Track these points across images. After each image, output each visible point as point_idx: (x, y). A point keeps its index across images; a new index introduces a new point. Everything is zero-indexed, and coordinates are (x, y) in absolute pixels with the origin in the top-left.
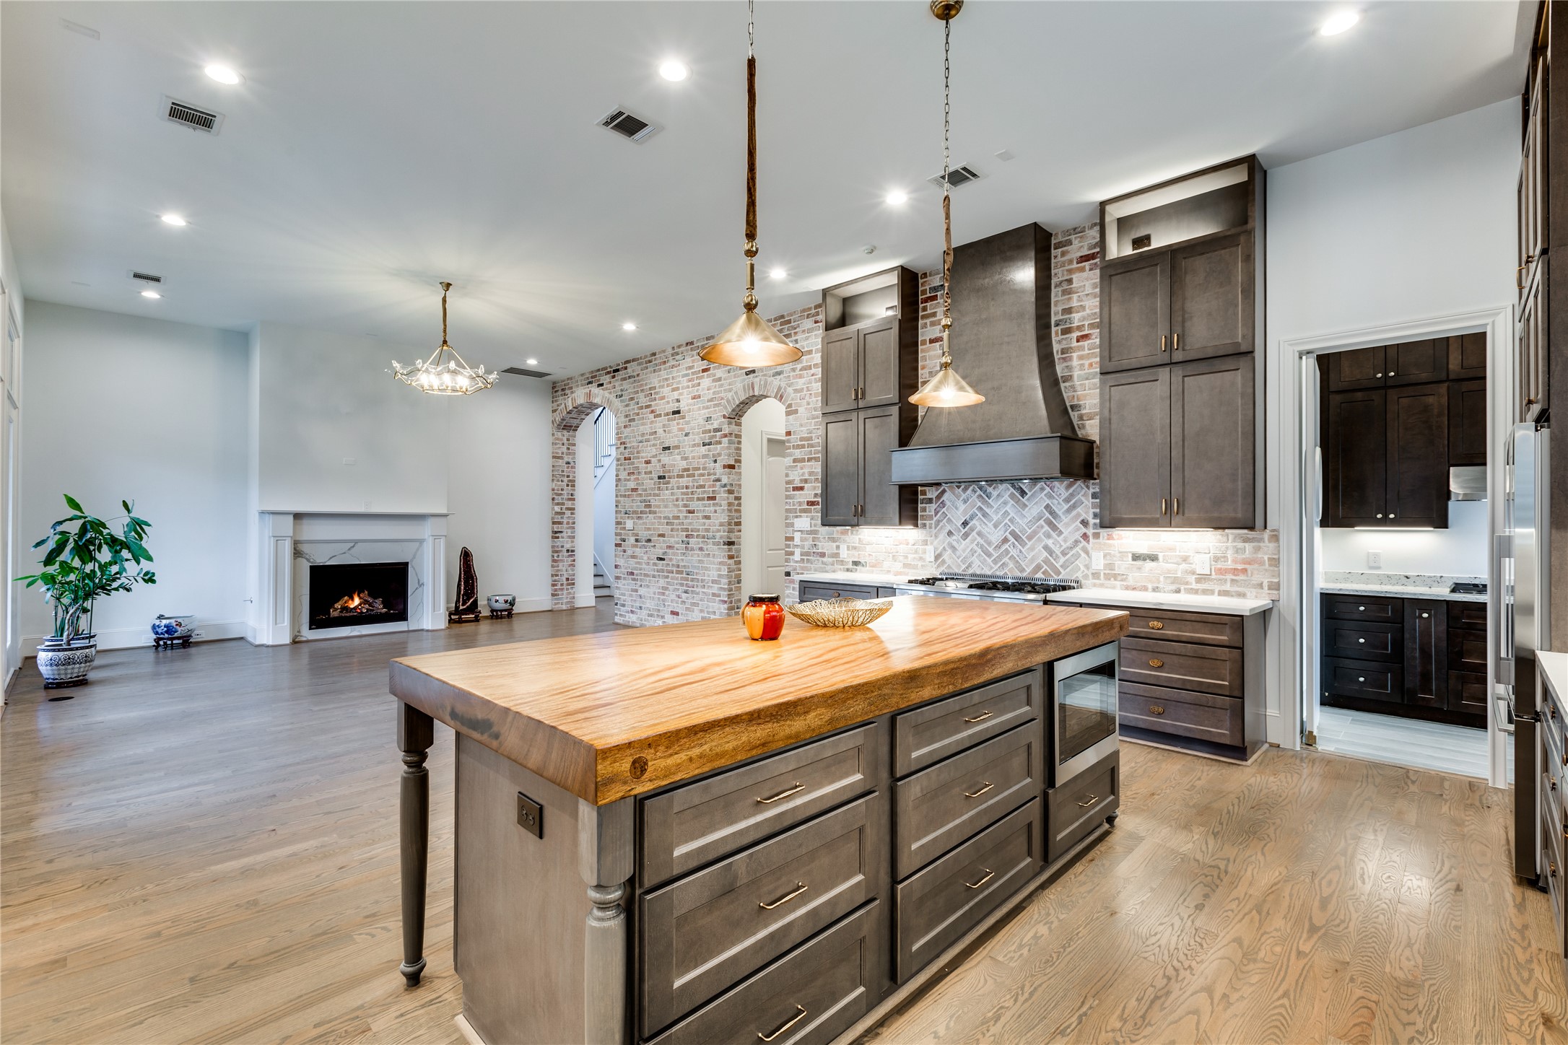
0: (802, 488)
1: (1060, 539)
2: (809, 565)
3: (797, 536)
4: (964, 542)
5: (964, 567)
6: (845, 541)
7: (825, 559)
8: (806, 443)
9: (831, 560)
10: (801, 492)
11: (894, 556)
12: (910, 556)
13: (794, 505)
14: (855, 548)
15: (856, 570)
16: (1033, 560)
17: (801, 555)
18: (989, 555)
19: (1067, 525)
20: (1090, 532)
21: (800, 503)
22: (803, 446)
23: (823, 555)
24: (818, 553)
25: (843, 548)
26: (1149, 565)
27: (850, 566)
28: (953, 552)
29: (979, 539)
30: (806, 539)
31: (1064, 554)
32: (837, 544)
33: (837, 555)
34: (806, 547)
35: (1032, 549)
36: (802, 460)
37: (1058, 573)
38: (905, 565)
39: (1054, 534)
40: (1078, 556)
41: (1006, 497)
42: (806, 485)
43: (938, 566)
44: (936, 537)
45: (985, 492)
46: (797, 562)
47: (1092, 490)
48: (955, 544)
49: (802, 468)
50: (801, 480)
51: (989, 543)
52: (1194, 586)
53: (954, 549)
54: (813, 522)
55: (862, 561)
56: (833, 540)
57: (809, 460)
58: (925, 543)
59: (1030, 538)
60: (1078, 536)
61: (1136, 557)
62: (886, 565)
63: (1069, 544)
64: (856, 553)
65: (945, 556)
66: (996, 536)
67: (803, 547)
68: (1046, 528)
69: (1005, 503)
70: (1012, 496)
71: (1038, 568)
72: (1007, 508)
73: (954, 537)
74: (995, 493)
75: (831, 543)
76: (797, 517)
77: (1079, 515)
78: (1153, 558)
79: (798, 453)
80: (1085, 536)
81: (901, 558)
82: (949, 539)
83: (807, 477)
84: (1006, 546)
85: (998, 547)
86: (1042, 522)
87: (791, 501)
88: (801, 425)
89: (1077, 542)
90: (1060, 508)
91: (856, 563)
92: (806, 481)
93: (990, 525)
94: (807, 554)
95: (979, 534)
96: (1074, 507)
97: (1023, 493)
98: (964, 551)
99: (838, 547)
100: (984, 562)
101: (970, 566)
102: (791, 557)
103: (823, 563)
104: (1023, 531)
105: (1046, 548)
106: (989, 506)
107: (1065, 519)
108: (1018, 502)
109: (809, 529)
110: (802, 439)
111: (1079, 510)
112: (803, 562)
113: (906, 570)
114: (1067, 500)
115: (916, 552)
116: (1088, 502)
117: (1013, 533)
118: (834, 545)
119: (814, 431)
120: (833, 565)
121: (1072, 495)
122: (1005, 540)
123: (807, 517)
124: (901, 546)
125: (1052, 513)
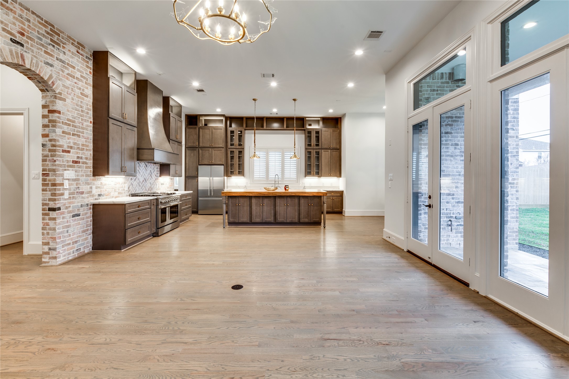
0: (69, 152)
1: (152, 180)
2: (74, 200)
3: (66, 183)
4: (135, 182)
5: (135, 191)
6: (94, 184)
7: (83, 195)
8: (71, 123)
9: (87, 195)
10: (68, 154)
11: (115, 190)
12: (121, 189)
13: (63, 162)
14: (99, 187)
15: (100, 198)
16: (148, 187)
17: (69, 195)
18: (140, 186)
19: (153, 176)
20: (156, 178)
21: (68, 161)
22: (69, 125)
23: (82, 193)
24: (80, 192)
25: (94, 187)
26: (163, 186)
27: (97, 197)
28: (132, 186)
29: (138, 181)
30: (72, 184)
31: (153, 184)
32: (90, 186)
33: (91, 192)
34: (72, 189)
35: (148, 183)
36: (69, 134)
37: (152, 190)
38: (119, 193)
39: (151, 179)
40: (155, 185)
41: (143, 167)
42: (72, 150)
43: (128, 192)
44: (128, 180)
45: (139, 165)
46: (66, 199)
47: (157, 167)
48: (132, 182)
49: (68, 139)
50: (68, 147)
51: (140, 182)
52: (167, 190)
53: (132, 184)
54: (76, 173)
55: (102, 194)
56: (88, 184)
57: (74, 135)
58: (125, 183)
59: (148, 180)
60: (155, 179)
61: (162, 184)
62: (112, 194)
63: (153, 182)
64: (99, 190)
65: (130, 188)
66: (141, 179)
67: (69, 189)
68: (150, 177)
69: (143, 169)
70: (144, 166)
71: (149, 189)
72: (144, 171)
73: (133, 180)
74: (141, 165)
75: (87, 186)
76: (65, 170)
77: (155, 173)
78: (163, 184)
79: (65, 128)
80: (156, 179)
81: (117, 190)
82: (131, 181)
83: (72, 145)
84: (143, 183)
85: (142, 183)
86: (149, 175)
87: (61, 159)
88: (68, 111)
89: (155, 181)
90: (152, 171)
91: (99, 195)
92: (71, 147)
93: (140, 176)
94: (73, 193)
95: (138, 179)
96: (154, 171)
97: (147, 166)
98: (135, 185)
99: (91, 188)
100: (139, 189)
101: (136, 191)
102: (61, 197)
103: (83, 198)
104: (146, 178)
105: (150, 183)
106: (140, 170)
107: (153, 174)
108: (146, 169)
109: (74, 178)
110: (68, 120)
111: (155, 172)
112: (70, 199)
113: (119, 195)
114: (153, 169)
115: (122, 187)
116: (156, 170)
117: (145, 179)
118: (89, 186)
119: (77, 118)
120: (88, 198)
121: (154, 168)
122: (143, 181)
123: (72, 170)
124: (117, 185)
125: (151, 173)
